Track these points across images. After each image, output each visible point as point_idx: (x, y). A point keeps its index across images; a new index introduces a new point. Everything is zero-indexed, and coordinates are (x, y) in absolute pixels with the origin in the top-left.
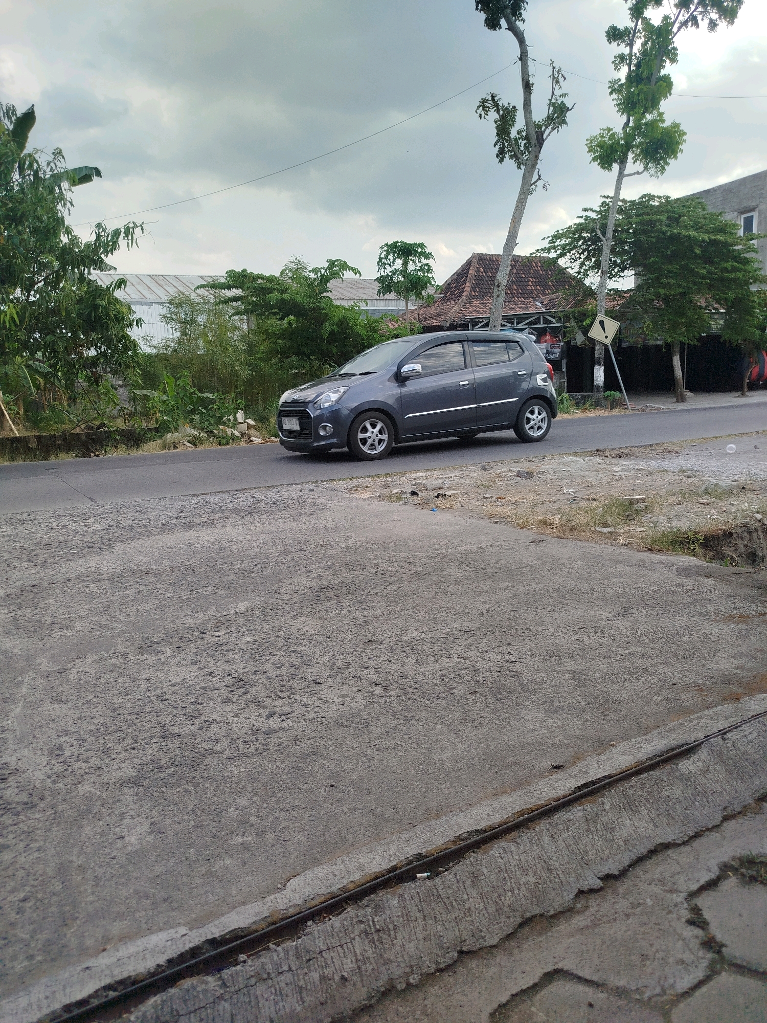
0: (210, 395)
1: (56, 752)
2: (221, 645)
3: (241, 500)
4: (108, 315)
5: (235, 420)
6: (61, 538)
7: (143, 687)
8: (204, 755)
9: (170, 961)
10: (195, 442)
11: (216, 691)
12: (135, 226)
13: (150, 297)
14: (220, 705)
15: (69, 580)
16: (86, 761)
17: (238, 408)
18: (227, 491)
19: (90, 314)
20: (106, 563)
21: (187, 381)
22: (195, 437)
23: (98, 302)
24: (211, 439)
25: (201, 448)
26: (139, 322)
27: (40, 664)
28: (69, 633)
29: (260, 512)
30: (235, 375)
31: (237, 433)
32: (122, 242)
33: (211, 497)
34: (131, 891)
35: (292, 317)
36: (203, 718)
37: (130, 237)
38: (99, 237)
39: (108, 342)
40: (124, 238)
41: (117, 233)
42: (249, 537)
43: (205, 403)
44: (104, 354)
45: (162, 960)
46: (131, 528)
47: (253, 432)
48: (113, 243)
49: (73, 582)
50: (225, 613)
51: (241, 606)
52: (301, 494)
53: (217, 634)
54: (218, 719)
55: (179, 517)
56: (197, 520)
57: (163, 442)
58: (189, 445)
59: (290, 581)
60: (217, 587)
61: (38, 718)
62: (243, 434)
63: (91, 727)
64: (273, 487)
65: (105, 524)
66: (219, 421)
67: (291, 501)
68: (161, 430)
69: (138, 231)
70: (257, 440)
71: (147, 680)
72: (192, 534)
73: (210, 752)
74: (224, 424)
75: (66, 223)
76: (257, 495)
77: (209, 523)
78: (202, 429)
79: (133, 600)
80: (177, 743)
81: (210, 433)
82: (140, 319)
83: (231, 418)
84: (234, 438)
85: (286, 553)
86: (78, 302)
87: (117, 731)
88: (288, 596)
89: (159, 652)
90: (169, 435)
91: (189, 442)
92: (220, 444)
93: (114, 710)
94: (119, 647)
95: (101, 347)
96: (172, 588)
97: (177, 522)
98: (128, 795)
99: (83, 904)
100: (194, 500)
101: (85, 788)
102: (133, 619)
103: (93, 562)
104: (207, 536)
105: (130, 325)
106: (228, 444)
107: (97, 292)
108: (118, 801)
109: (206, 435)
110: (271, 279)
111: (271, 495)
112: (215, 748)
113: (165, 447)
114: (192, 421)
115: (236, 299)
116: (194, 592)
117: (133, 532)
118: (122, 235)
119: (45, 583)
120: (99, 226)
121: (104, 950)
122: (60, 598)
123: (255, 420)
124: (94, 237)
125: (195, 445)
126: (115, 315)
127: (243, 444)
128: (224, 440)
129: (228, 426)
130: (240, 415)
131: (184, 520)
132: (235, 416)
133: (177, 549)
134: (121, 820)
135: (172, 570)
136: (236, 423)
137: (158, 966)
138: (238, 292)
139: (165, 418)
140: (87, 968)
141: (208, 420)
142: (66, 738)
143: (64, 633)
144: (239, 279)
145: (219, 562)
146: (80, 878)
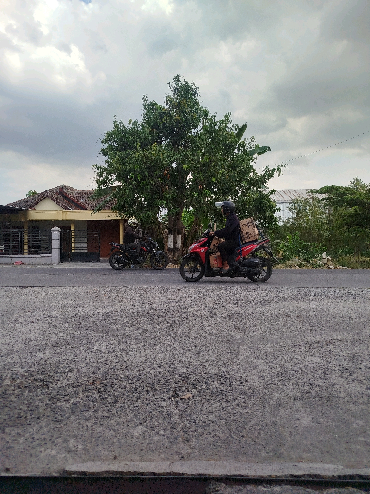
0: (309, 244)
1: (261, 378)
2: (332, 352)
3: (328, 292)
5: (321, 256)
6: (246, 298)
7: (296, 361)
8: (334, 397)
9: (339, 477)
10: (300, 265)
11: (334, 371)
12: (282, 166)
13: (282, 200)
14: (337, 377)
15: (253, 314)
16: (275, 384)
17: (323, 251)
18: (321, 288)
19: (259, 205)
20: (270, 309)
21: (297, 237)
22: (301, 263)
23: (263, 200)
24: (308, 265)
25: (303, 268)
26: (279, 210)
27: (248, 343)
28: (257, 334)
29: (341, 298)
30: (322, 235)
31: (321, 263)
33: (313, 289)
34: (309, 443)
35: (356, 207)
36: (329, 381)
38: (266, 172)
39: (264, 218)
40: (277, 172)
41: (274, 170)
42: (337, 308)
43: (306, 248)
44: (262, 224)
45: (336, 474)
46: (276, 298)
47: (330, 263)
48: (272, 174)
49: (255, 315)
50: (331, 339)
51: (340, 337)
52: (362, 293)
53: (329, 347)
54: (338, 383)
55: (298, 296)
56: (308, 298)
57: (285, 265)
58: (298, 267)
59: (365, 331)
60: (325, 327)
61: (251, 363)
62: (325, 264)
63: (275, 372)
64: (346, 288)
65: (264, 295)
66: (313, 256)
67: (358, 295)
68: (285, 258)
69: (283, 168)
70: (332, 267)
71: (298, 359)
72: (306, 303)
73: (336, 396)
74: (316, 258)
76: (336, 291)
77: (314, 300)
78: (304, 260)
79: (283, 326)
80: (318, 388)
81: (308, 262)
82: (279, 208)
84: (320, 265)
85: (360, 318)
87: (287, 376)
88: (365, 337)
89: (301, 349)
90: (288, 262)
91: (297, 265)
92: (313, 268)
93: (284, 368)
94: (281, 343)
96: (301, 324)
97: (298, 298)
98: (298, 403)
100: (304, 290)
101: (277, 395)
102: (285, 333)
103: (262, 308)
104: (315, 305)
105: (274, 211)
106: (317, 268)
107: (262, 196)
108: (294, 404)
109: (306, 263)
111: (345, 291)
112: (339, 395)
113: (286, 267)
114: (299, 256)
116: (313, 327)
119: (243, 313)
120: (267, 167)
121: (302, 462)
122: (250, 320)
123: (331, 257)
124: (264, 173)
125: (300, 267)
127: (325, 268)
128: (316, 266)
130: (324, 254)
131: (301, 297)
133: (301, 309)
134: (297, 412)
135: (300, 317)
136: (321, 258)
137: (333, 476)
139: (287, 253)
141: (307, 256)
142: (264, 374)
143: (255, 333)
145: (323, 316)
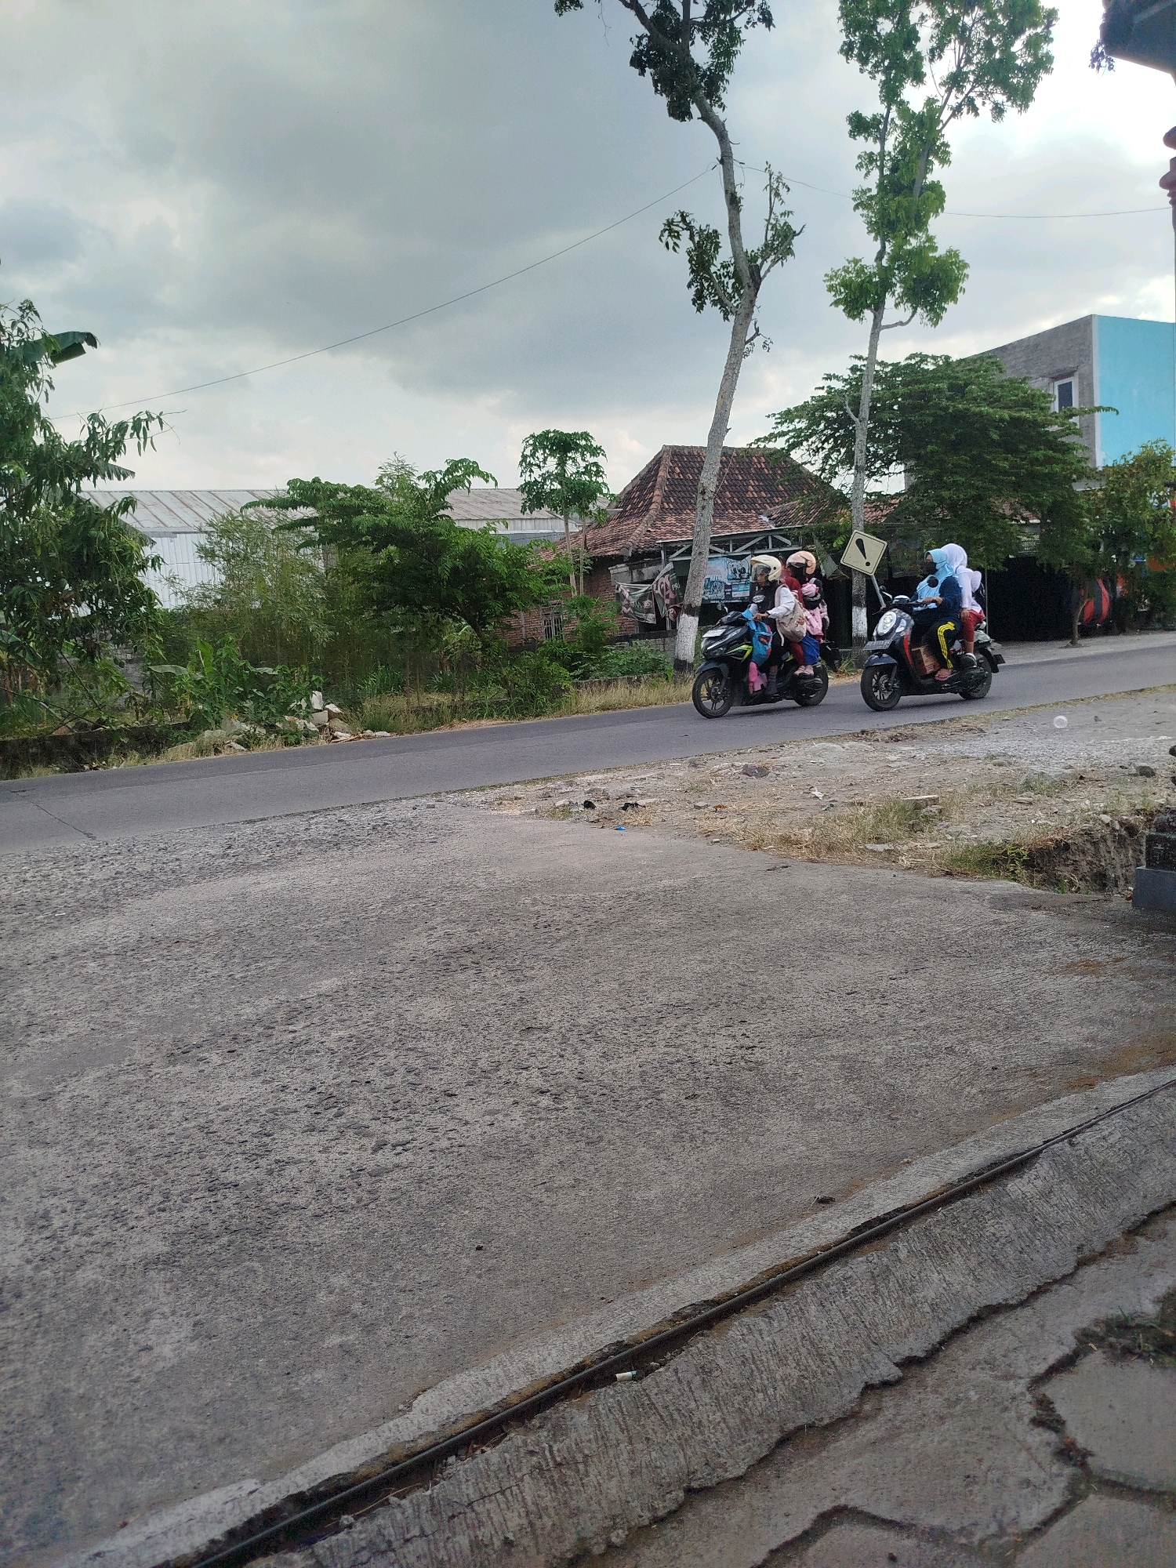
0: (269, 670)
1: (39, 1222)
2: (298, 1045)
3: (321, 827)
4: (108, 555)
5: (309, 706)
6: (40, 895)
7: (177, 1114)
8: (276, 1214)
9: (232, 1534)
10: (247, 741)
11: (291, 1115)
12: (150, 418)
13: (173, 524)
14: (300, 1135)
15: (54, 958)
16: (88, 1233)
17: (313, 687)
18: (301, 814)
19: (79, 553)
20: (113, 929)
21: (232, 650)
22: (248, 735)
23: (93, 532)
24: (272, 737)
25: (257, 751)
26: (156, 561)
27: (9, 1089)
28: (56, 1038)
29: (353, 843)
30: (308, 638)
31: (312, 727)
32: (130, 442)
33: (275, 824)
34: (166, 1430)
35: (392, 548)
36: (272, 1157)
37: (141, 434)
38: (93, 435)
39: (109, 594)
40: (132, 435)
41: (121, 428)
42: (336, 881)
43: (261, 681)
44: (102, 612)
45: (217, 1532)
46: (151, 875)
47: (337, 723)
48: (116, 443)
49: (59, 962)
50: (302, 997)
51: (328, 984)
52: (415, 813)
53: (291, 1028)
54: (297, 1157)
55: (225, 856)
56: (255, 859)
57: (198, 745)
58: (238, 747)
59: (402, 944)
60: (288, 957)
61: (9, 1172)
62: (322, 728)
63: (95, 1181)
64: (372, 804)
65: (109, 871)
66: (284, 709)
67: (400, 824)
68: (194, 725)
69: (154, 426)
70: (344, 736)
71: (182, 1104)
72: (246, 880)
73: (286, 1207)
74: (293, 713)
75: (43, 415)
76: (345, 817)
77: (273, 863)
78: (259, 722)
79: (156, 984)
80: (233, 1196)
81: (271, 728)
82: (158, 558)
83: (304, 703)
84: (308, 735)
85: (395, 901)
86: (60, 534)
87: (135, 1184)
88: (400, 967)
89: (200, 1060)
90: (207, 733)
91: (238, 742)
92: (286, 744)
93: (131, 1153)
94: (137, 1056)
95: (97, 602)
96: (218, 963)
97: (223, 862)
98: (157, 1283)
99: (88, 1456)
100: (249, 830)
101: (87, 1276)
102: (158, 1012)
103: (92, 929)
104: (270, 883)
105: (143, 567)
106: (298, 743)
107: (90, 517)
108: (141, 1292)
109: (264, 731)
110: (358, 492)
111: (369, 816)
112: (294, 1201)
113: (201, 751)
114: (241, 711)
115: (306, 522)
116: (253, 967)
117: (154, 881)
118: (130, 431)
119: (15, 964)
120: (94, 417)
121: (125, 1525)
122: (40, 986)
123: (339, 706)
124: (86, 435)
125: (247, 747)
126: (119, 553)
127: (322, 742)
128: (293, 738)
129: (298, 716)
130: (317, 699)
131: (233, 860)
132: (308, 701)
133: (225, 904)
134: (147, 1321)
135: (218, 934)
136: (310, 711)
137: (213, 1542)
138: (309, 512)
139: (201, 707)
140: (98, 1555)
141: (266, 708)
142: (54, 1201)
143: (49, 1038)
144: (309, 492)
145: (291, 920)
146: (82, 1415)
